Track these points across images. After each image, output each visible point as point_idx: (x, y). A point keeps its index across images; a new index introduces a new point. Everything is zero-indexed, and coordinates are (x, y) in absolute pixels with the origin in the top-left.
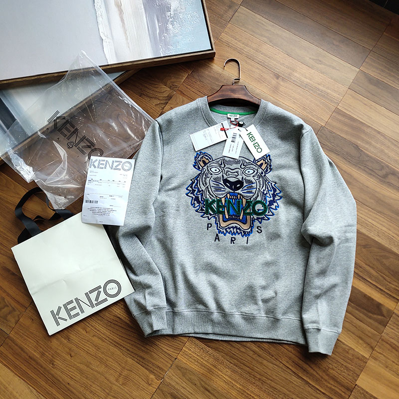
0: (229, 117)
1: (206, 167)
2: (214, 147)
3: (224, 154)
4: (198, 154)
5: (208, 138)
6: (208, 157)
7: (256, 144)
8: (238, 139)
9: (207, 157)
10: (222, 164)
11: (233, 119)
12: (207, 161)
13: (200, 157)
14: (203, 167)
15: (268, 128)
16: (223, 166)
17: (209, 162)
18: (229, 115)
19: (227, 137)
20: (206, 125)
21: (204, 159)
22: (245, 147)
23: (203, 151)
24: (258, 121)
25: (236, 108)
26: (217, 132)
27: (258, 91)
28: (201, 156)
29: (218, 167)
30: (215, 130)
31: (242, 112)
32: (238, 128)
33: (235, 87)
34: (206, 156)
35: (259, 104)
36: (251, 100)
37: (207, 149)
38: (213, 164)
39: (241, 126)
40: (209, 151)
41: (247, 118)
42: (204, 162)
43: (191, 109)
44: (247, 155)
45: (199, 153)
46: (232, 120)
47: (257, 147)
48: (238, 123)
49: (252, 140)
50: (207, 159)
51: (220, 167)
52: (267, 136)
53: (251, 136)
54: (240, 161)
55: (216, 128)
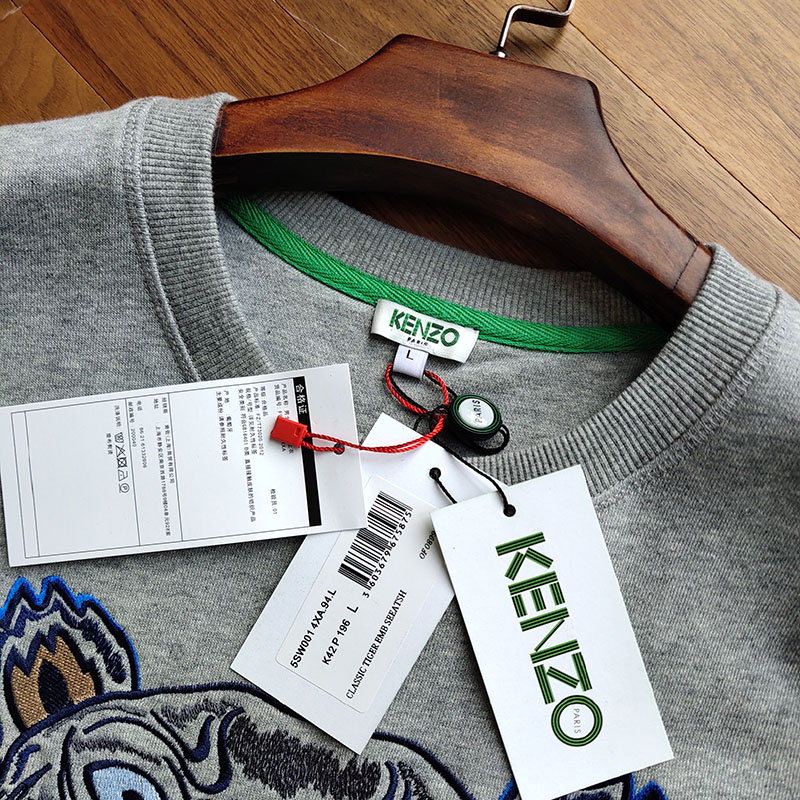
0: (383, 328)
1: (59, 735)
2: (182, 571)
3: (250, 664)
4: (23, 591)
5: (146, 478)
6: (103, 647)
7: (564, 663)
8: (403, 562)
9: (89, 650)
10: (199, 754)
11: (412, 361)
12: (80, 689)
13: (31, 628)
14: (26, 732)
15: (713, 537)
16: (207, 770)
17: (101, 697)
18: (386, 310)
19: (315, 518)
20: (156, 355)
21: (62, 659)
22: (451, 654)
23: (76, 584)
24: (634, 448)
25: (466, 262)
26: (236, 440)
27: (690, 164)
28: (43, 625)
29: (164, 774)
30: (225, 423)
31: (507, 311)
32: (433, 454)
33: (504, 76)
34: (90, 632)
35: (687, 286)
36: (619, 230)
37: (110, 575)
38: (129, 733)
39: (462, 441)
40: (126, 604)
41: (540, 378)
42: (54, 690)
43: (34, 182)
44: (450, 737)
45: (37, 588)
46: (401, 362)
47: (560, 690)
48: (450, 411)
49: (532, 612)
50: (88, 666)
51: (184, 777)
52: (683, 610)
53: (530, 570)
54: (372, 771)
55: (232, 409)
